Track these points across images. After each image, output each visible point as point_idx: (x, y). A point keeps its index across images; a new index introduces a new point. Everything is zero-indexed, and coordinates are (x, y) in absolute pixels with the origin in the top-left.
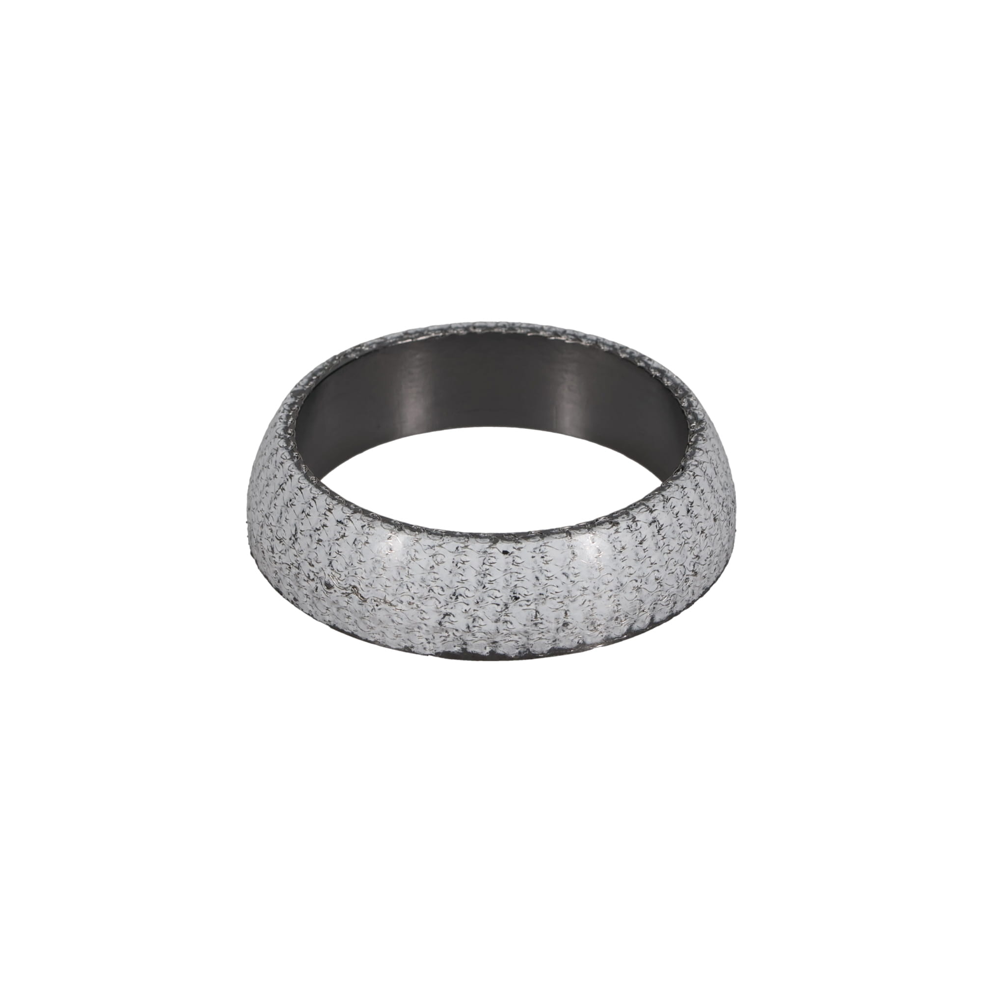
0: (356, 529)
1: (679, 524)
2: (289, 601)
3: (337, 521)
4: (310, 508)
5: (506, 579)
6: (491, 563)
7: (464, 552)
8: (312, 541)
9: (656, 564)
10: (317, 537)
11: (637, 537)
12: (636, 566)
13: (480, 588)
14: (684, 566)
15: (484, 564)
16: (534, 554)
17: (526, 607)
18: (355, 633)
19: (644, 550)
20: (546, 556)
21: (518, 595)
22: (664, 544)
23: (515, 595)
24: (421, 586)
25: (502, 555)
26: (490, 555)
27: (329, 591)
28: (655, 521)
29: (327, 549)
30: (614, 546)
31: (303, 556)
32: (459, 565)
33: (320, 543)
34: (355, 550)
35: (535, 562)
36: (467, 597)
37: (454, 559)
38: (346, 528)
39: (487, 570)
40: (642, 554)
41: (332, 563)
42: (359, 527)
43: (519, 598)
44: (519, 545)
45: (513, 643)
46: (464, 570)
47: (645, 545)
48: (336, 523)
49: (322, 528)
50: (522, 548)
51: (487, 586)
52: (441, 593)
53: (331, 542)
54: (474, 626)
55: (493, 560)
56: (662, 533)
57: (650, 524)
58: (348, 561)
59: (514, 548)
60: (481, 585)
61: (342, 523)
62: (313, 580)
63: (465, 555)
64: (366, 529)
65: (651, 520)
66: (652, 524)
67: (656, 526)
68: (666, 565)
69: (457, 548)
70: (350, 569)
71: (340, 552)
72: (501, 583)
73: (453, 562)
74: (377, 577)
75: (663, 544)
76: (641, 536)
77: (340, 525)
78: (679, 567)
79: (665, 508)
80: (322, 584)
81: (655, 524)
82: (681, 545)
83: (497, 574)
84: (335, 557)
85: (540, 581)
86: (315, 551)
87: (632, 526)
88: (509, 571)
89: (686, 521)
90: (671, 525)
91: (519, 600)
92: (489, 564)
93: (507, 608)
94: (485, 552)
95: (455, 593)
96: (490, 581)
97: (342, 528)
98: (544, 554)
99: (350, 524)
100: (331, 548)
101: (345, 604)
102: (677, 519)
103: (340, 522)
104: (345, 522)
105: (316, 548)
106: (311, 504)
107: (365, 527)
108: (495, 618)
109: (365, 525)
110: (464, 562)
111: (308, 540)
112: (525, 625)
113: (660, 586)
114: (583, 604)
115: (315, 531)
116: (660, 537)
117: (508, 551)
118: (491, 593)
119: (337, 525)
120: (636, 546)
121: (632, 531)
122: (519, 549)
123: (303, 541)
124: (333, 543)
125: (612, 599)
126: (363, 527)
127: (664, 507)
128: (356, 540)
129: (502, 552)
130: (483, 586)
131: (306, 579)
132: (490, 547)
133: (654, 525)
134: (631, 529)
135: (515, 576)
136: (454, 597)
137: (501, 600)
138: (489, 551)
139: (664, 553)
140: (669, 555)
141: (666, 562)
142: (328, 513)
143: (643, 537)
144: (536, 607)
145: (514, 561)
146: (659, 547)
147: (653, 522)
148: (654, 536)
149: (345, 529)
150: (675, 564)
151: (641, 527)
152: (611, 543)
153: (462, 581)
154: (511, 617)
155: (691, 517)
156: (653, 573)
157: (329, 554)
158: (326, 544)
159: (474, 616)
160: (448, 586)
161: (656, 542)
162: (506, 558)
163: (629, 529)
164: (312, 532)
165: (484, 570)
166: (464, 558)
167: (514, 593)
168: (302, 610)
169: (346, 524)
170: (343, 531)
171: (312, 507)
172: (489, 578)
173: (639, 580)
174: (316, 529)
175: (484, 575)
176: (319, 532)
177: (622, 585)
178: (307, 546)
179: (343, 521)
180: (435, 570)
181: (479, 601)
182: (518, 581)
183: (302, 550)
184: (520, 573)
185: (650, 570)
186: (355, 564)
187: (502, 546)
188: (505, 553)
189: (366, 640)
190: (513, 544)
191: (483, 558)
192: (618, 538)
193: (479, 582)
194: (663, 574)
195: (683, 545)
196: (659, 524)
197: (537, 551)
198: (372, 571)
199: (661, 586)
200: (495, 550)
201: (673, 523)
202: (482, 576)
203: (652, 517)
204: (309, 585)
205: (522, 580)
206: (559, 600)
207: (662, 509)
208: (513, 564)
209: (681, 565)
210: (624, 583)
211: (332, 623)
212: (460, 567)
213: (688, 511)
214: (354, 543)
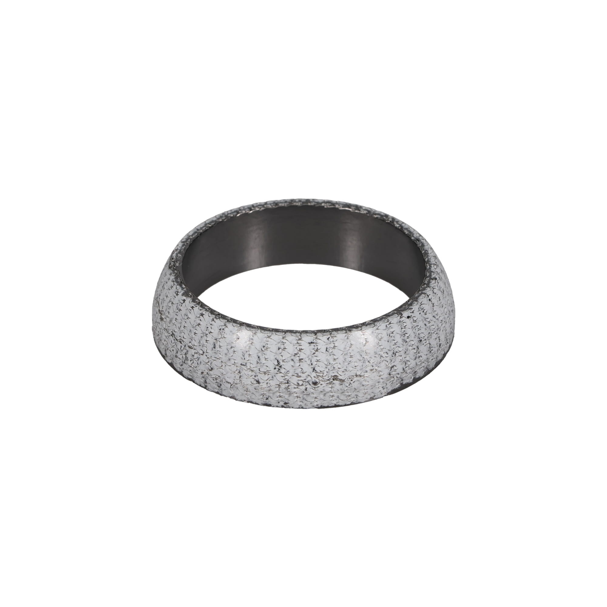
0: (324, 342)
2: (279, 407)
3: (309, 343)
4: (284, 345)
5: (414, 332)
6: (405, 327)
7: (390, 326)
8: (295, 362)
10: (298, 358)
13: (405, 343)
15: (402, 328)
16: (420, 312)
17: (425, 344)
18: (337, 404)
20: (424, 310)
21: (421, 339)
23: (420, 339)
24: (375, 357)
25: (407, 319)
26: (403, 322)
27: (317, 386)
29: (309, 362)
31: (290, 375)
32: (391, 335)
33: (302, 361)
34: (329, 354)
35: (422, 316)
36: (400, 351)
37: (387, 333)
38: (317, 344)
39: (404, 331)
41: (315, 369)
42: (326, 340)
43: (422, 340)
44: (412, 310)
45: (423, 368)
46: (394, 337)
48: (309, 345)
49: (299, 352)
50: (414, 311)
51: (407, 340)
52: (387, 356)
53: (310, 357)
54: (406, 367)
55: (405, 324)
58: (326, 363)
59: (411, 313)
60: (404, 341)
61: (313, 343)
62: (302, 385)
63: (392, 328)
64: (331, 339)
69: (386, 326)
70: (329, 367)
71: (319, 360)
72: (413, 335)
73: (387, 335)
74: (348, 364)
77: (312, 344)
80: (310, 384)
83: (409, 332)
84: (316, 365)
85: (427, 326)
86: (300, 367)
88: (413, 327)
91: (422, 341)
92: (404, 328)
93: (418, 349)
94: (400, 321)
95: (394, 352)
96: (408, 337)
97: (314, 346)
98: (423, 310)
99: (319, 341)
100: (311, 361)
101: (330, 389)
103: (312, 343)
104: (315, 341)
105: (300, 365)
106: (283, 341)
107: (330, 338)
108: (414, 357)
109: (329, 338)
110: (392, 332)
111: (292, 363)
112: (427, 355)
115: (295, 356)
117: (409, 316)
118: (409, 344)
119: (310, 346)
122: (413, 312)
123: (287, 366)
124: (312, 357)
126: (328, 339)
128: (327, 348)
129: (407, 317)
130: (405, 341)
131: (296, 387)
132: (401, 318)
135: (417, 330)
136: (394, 355)
137: (415, 345)
138: (401, 320)
142: (299, 342)
144: (429, 342)
145: (413, 320)
149: (317, 346)
153: (395, 343)
154: (421, 353)
157: (311, 364)
158: (307, 359)
159: (405, 361)
160: (389, 350)
162: (410, 320)
164: (293, 357)
165: (403, 332)
166: (392, 330)
167: (419, 338)
168: (293, 408)
169: (316, 342)
170: (316, 347)
171: (285, 343)
172: (407, 335)
174: (295, 354)
175: (404, 335)
176: (298, 355)
178: (291, 367)
179: (313, 341)
180: (380, 344)
181: (406, 351)
182: (419, 330)
183: (288, 371)
184: (418, 326)
186: (332, 362)
187: (406, 314)
188: (408, 317)
189: (346, 405)
190: (410, 311)
191: (400, 326)
193: (403, 340)
197: (420, 309)
198: (344, 362)
200: (403, 319)
202: (403, 335)
204: (299, 390)
205: (420, 329)
206: (435, 333)
208: (414, 322)
211: (319, 406)
212: (392, 336)
214: (326, 351)
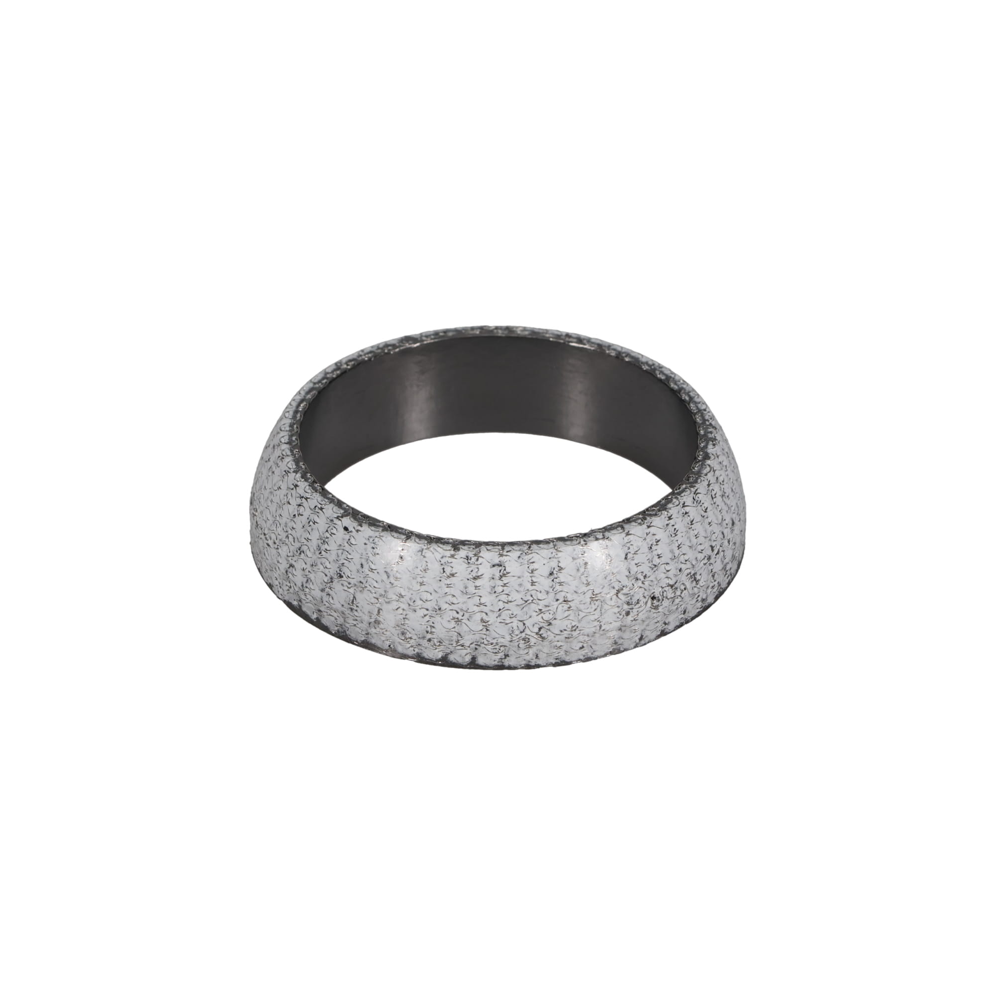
1: (532, 580)
5: (338, 554)
6: (332, 533)
7: (318, 513)
9: (486, 606)
11: (472, 571)
12: (461, 599)
13: (317, 552)
14: (524, 624)
15: (327, 531)
16: (367, 542)
17: (346, 589)
19: (476, 587)
20: (377, 548)
21: (342, 574)
22: (502, 592)
23: (340, 572)
24: (284, 529)
25: (343, 529)
26: (335, 525)
28: (501, 566)
30: (443, 569)
32: (311, 523)
35: (366, 549)
36: (307, 556)
37: (309, 516)
39: (327, 538)
40: (471, 589)
43: (342, 577)
44: (359, 528)
45: (333, 619)
46: (312, 529)
47: (478, 582)
50: (360, 531)
51: (323, 553)
52: (293, 543)
54: (307, 587)
55: (334, 531)
56: (505, 580)
57: (494, 566)
59: (354, 528)
60: (319, 550)
63: (318, 517)
65: (496, 561)
66: (496, 567)
67: (500, 571)
68: (498, 613)
69: (316, 507)
72: (332, 556)
73: (308, 518)
75: (502, 590)
76: (477, 572)
78: (516, 621)
79: (521, 559)
81: (500, 568)
82: (526, 602)
83: (332, 546)
85: (364, 568)
87: (471, 559)
88: (342, 548)
89: (545, 583)
90: (519, 577)
91: (342, 579)
92: (330, 533)
93: (332, 582)
94: (332, 521)
95: (300, 548)
96: (326, 550)
98: (376, 546)
102: (531, 575)
108: (322, 587)
110: (315, 522)
112: (343, 605)
113: (485, 630)
114: (397, 609)
116: (501, 583)
117: (349, 528)
118: (324, 560)
120: (468, 580)
121: (469, 563)
122: (358, 531)
125: (427, 618)
127: (519, 557)
129: (344, 526)
130: (320, 551)
132: (338, 518)
133: (497, 569)
134: (469, 561)
135: (344, 556)
136: (299, 552)
137: (329, 572)
138: (336, 521)
139: (500, 600)
140: (506, 605)
141: (500, 610)
143: (479, 575)
144: (355, 593)
145: (349, 540)
146: (495, 592)
147: (498, 565)
148: (493, 578)
150: (512, 616)
151: (481, 564)
152: (442, 564)
153: (308, 538)
154: (333, 592)
155: (553, 581)
156: (479, 614)
159: (308, 576)
160: (298, 539)
161: (493, 586)
162: (345, 534)
163: (467, 560)
165: (325, 537)
166: (317, 519)
167: (340, 571)
172: (326, 546)
173: (461, 613)
175: (324, 541)
177: (440, 609)
180: (295, 519)
181: (314, 564)
182: (346, 560)
184: (350, 554)
185: (476, 609)
187: (347, 521)
188: (346, 529)
190: (355, 524)
191: (328, 526)
192: (451, 563)
193: (319, 546)
194: (492, 618)
195: (528, 602)
196: (505, 570)
197: (371, 540)
199: (487, 630)
200: (338, 522)
201: (523, 576)
202: (322, 541)
203: (499, 560)
205: (350, 562)
206: (375, 595)
207: (517, 559)
208: (347, 543)
209: (521, 621)
210: (443, 608)
212: (310, 526)
213: (551, 574)
